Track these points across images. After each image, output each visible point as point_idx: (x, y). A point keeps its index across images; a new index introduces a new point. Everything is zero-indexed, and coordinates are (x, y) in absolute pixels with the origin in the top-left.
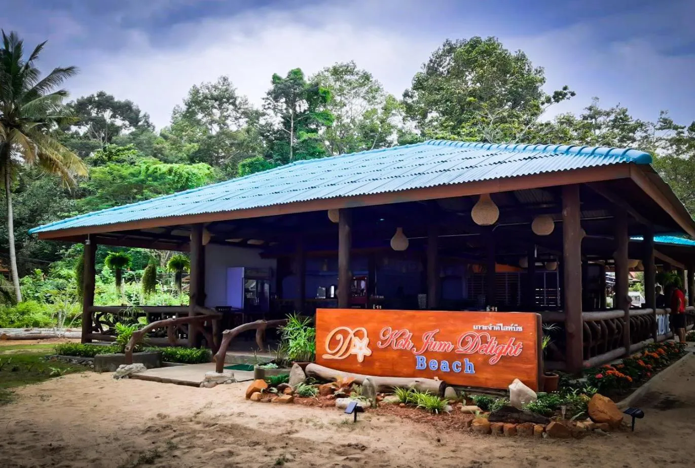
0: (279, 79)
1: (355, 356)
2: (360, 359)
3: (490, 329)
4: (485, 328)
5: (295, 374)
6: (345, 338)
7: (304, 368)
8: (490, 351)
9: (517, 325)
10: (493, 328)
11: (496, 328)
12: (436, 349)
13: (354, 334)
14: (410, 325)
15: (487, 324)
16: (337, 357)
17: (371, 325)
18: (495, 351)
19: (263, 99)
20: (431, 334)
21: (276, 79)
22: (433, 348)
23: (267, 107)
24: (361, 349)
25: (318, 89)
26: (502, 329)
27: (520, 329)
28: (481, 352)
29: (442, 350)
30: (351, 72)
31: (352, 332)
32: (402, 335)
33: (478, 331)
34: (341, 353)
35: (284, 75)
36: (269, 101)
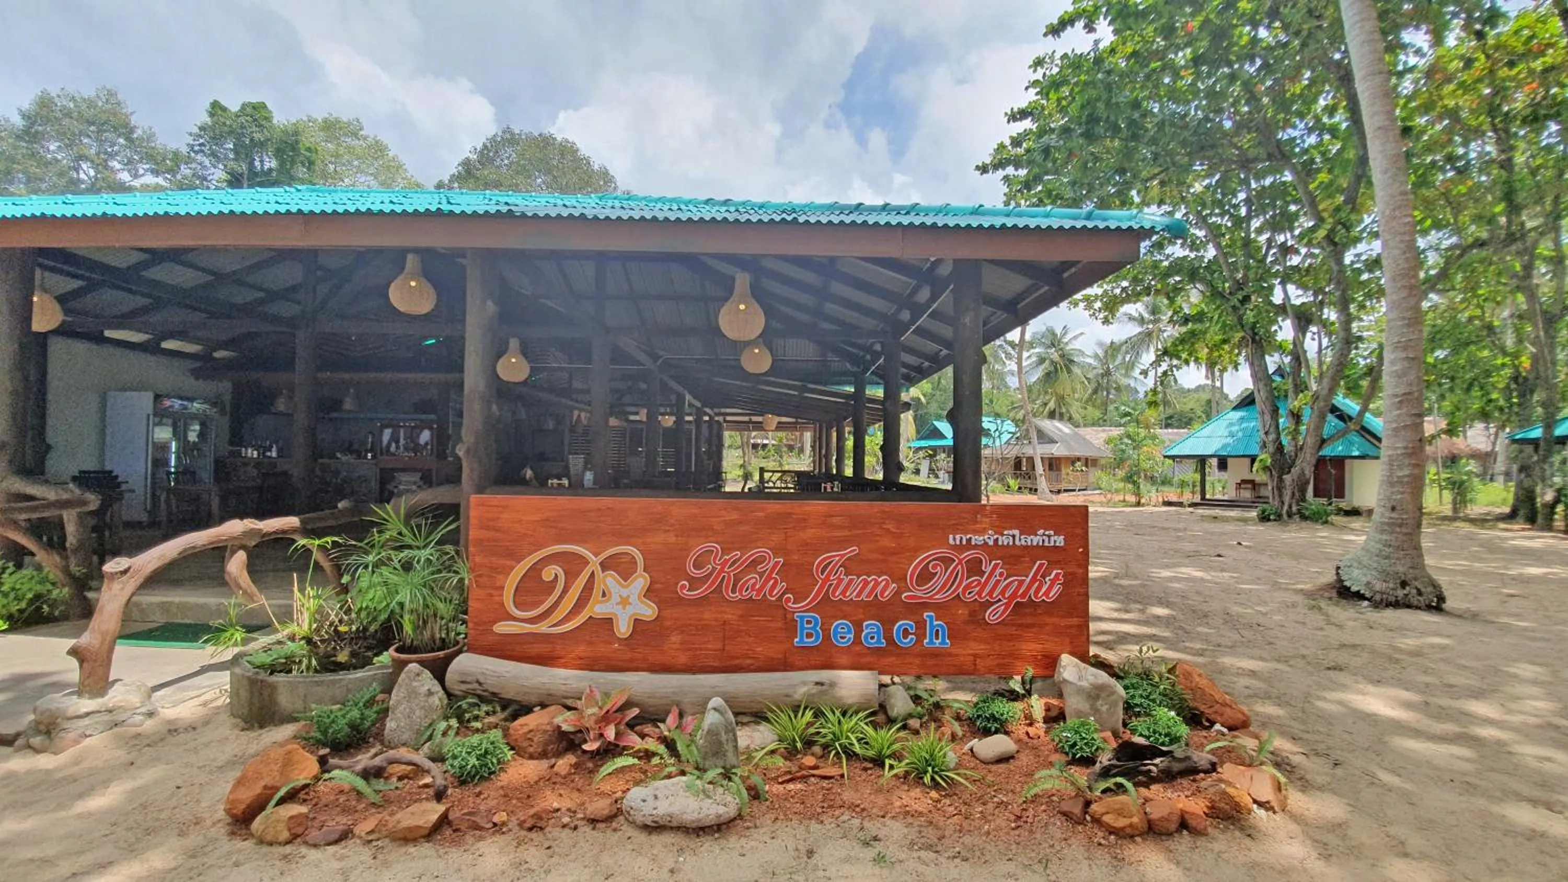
0: (224, 109)
1: (608, 622)
2: (623, 628)
3: (991, 543)
4: (977, 539)
5: (412, 694)
6: (571, 576)
7: (439, 671)
8: (990, 594)
9: (1052, 532)
10: (996, 540)
11: (1004, 540)
12: (852, 594)
13: (601, 564)
14: (776, 538)
15: (982, 532)
16: (543, 628)
17: (658, 540)
18: (1003, 592)
19: (191, 134)
20: (836, 556)
21: (216, 108)
22: (844, 593)
23: (196, 148)
24: (624, 602)
25: (297, 142)
26: (1017, 543)
27: (1060, 541)
28: (968, 598)
29: (868, 596)
30: (355, 135)
31: (594, 561)
32: (755, 563)
33: (960, 548)
34: (558, 615)
35: (234, 107)
36: (201, 141)
